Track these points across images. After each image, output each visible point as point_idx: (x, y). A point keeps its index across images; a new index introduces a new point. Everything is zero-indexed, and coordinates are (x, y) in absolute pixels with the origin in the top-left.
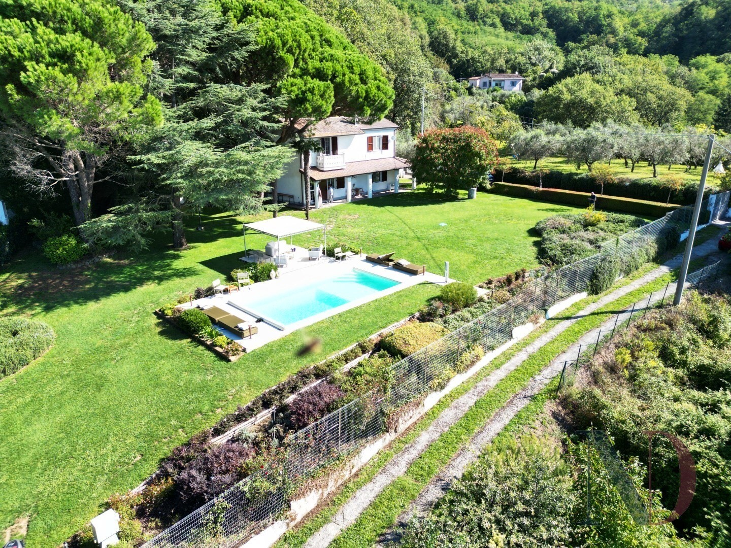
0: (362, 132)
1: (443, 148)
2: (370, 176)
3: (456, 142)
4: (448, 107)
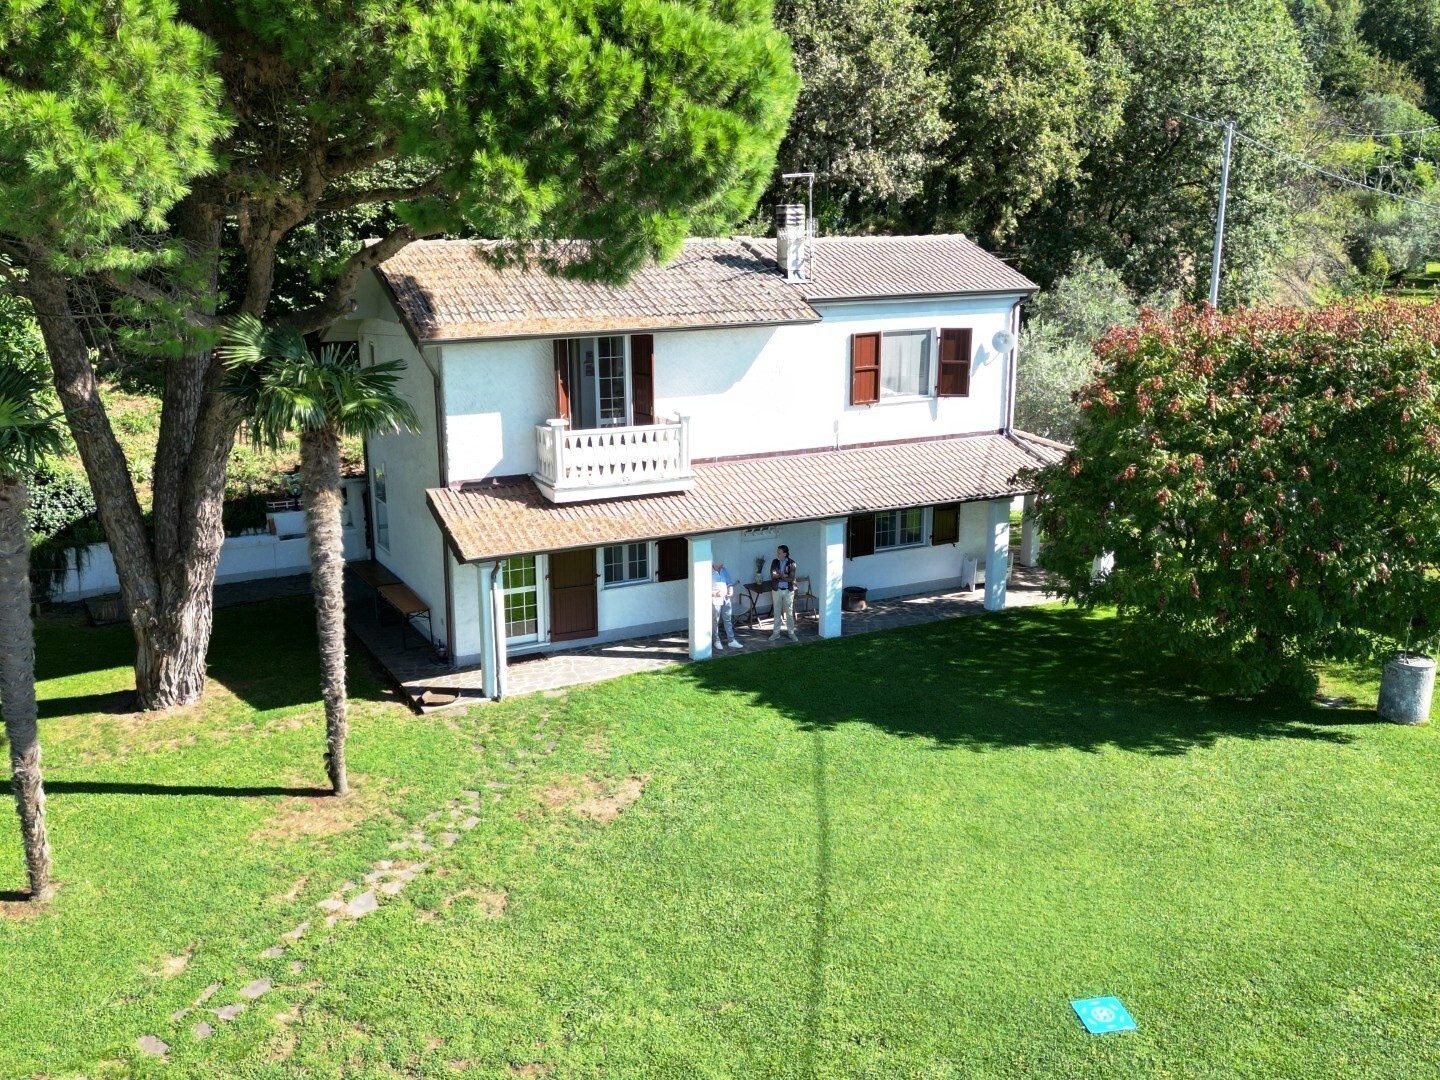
0: (808, 314)
1: (1226, 421)
2: (838, 530)
3: (1309, 387)
4: (1388, 214)
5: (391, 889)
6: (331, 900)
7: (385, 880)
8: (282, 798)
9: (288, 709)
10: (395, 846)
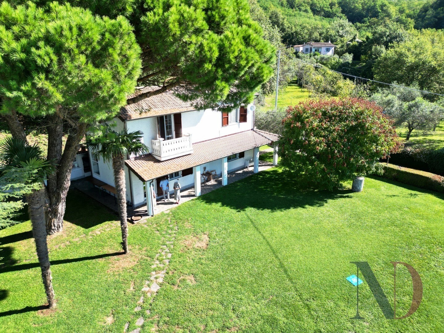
2: (225, 159)
5: (160, 280)
6: (145, 288)
7: (156, 278)
8: (110, 257)
9: (93, 228)
10: (153, 267)
